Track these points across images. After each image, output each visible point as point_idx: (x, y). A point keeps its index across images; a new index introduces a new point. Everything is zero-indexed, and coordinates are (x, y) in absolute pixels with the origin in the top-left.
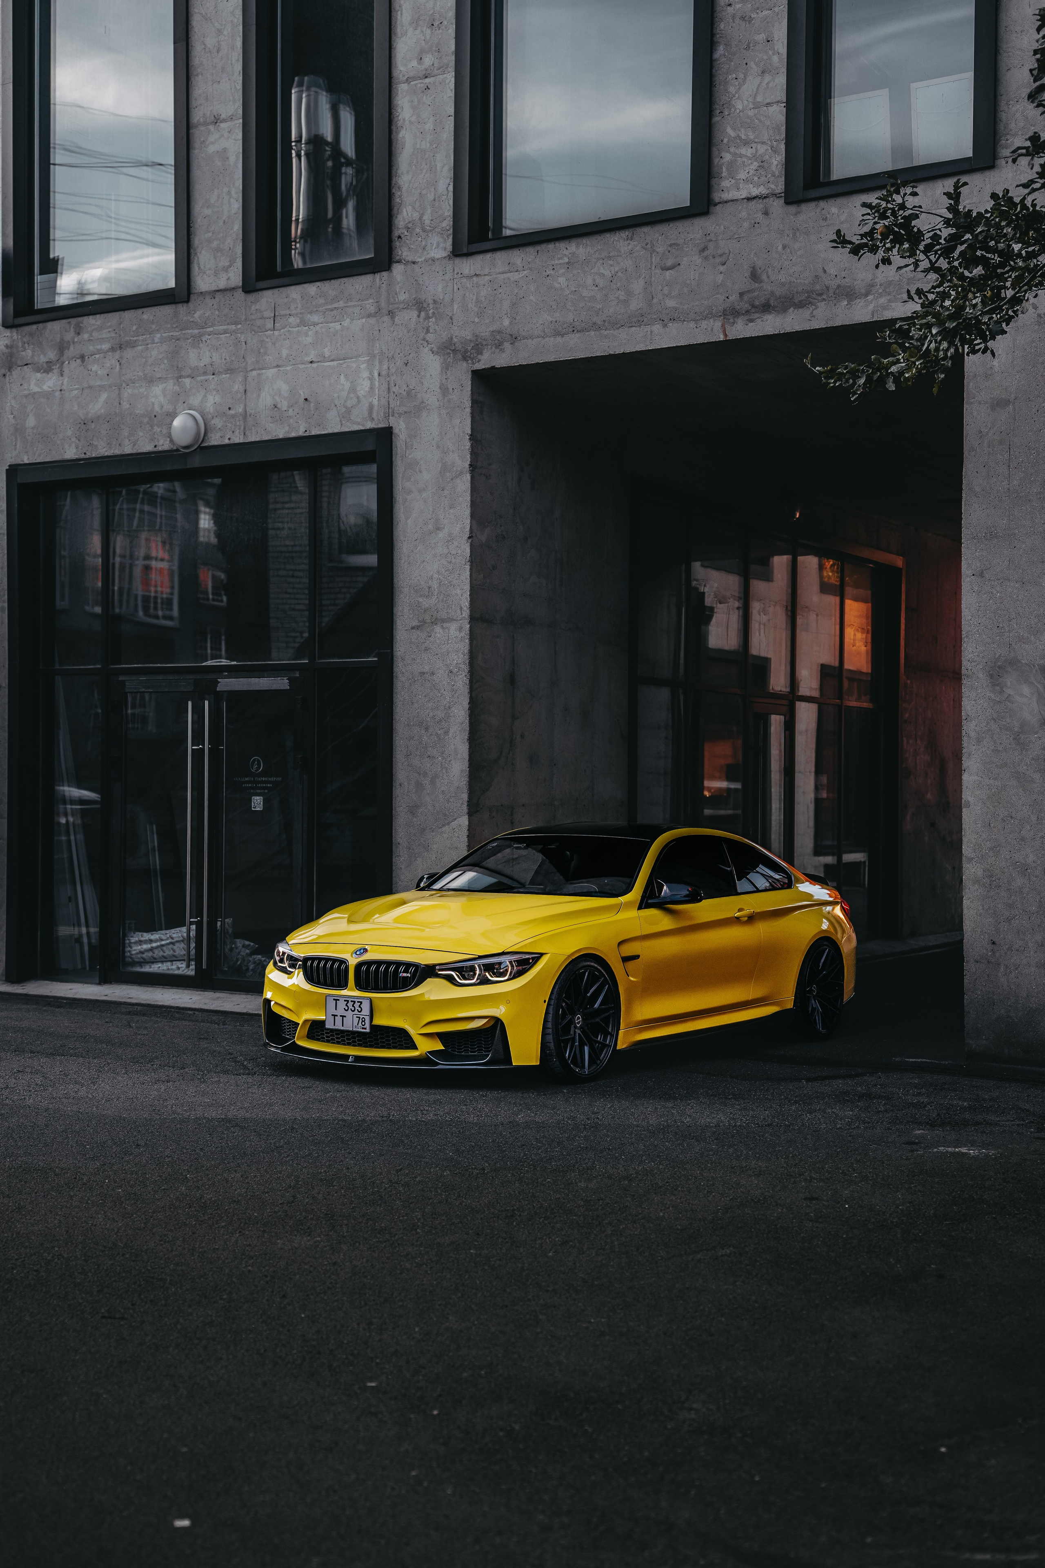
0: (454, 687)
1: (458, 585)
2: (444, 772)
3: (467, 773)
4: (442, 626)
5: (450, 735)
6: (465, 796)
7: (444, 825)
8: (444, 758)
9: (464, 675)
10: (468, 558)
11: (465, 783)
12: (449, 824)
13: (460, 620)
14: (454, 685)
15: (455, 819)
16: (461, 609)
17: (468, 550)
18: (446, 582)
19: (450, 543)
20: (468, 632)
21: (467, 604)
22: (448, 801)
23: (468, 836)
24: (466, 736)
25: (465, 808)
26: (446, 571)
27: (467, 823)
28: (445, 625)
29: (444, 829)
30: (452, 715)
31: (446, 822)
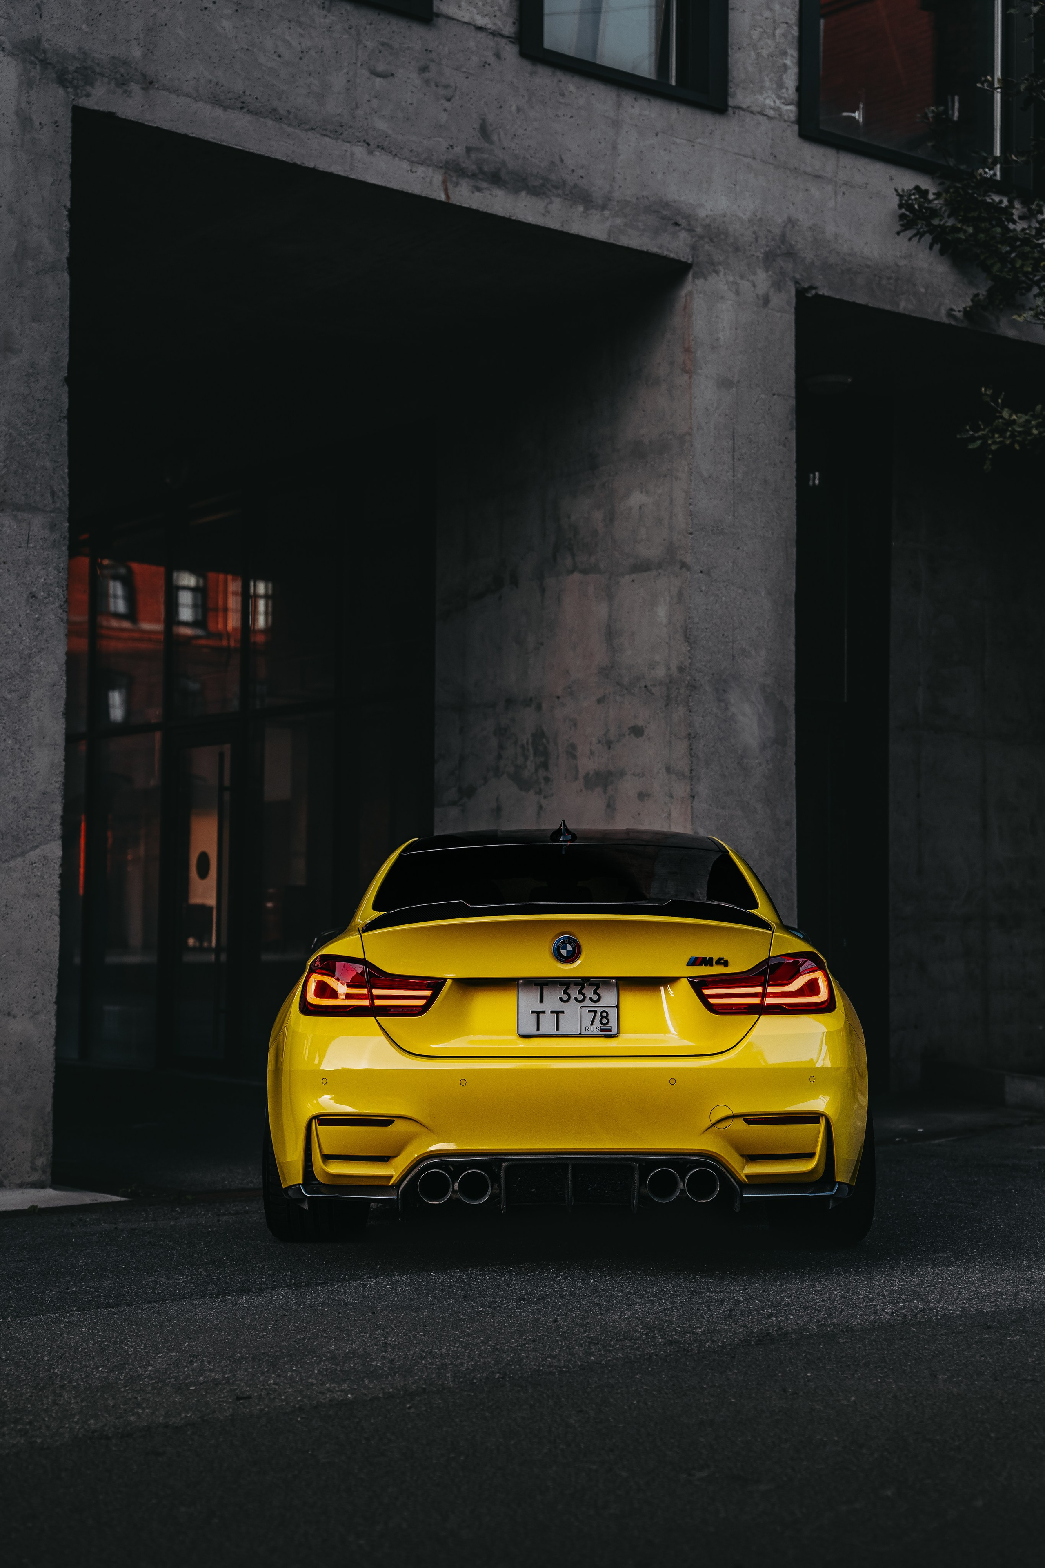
0: (40, 623)
1: (47, 453)
2: (18, 764)
3: (62, 769)
4: (15, 516)
5: (31, 703)
6: (58, 808)
7: (13, 857)
8: (16, 741)
9: (57, 604)
10: (65, 412)
11: (57, 785)
12: (23, 854)
13: (51, 512)
14: (38, 619)
15: (37, 847)
16: (53, 493)
17: (65, 398)
18: (24, 443)
19: (33, 379)
20: (67, 534)
21: (65, 487)
22: (25, 816)
23: (61, 876)
24: (61, 706)
25: (57, 827)
26: (24, 424)
27: (59, 853)
28: (20, 515)
29: (12, 864)
30: (34, 668)
31: (19, 851)
